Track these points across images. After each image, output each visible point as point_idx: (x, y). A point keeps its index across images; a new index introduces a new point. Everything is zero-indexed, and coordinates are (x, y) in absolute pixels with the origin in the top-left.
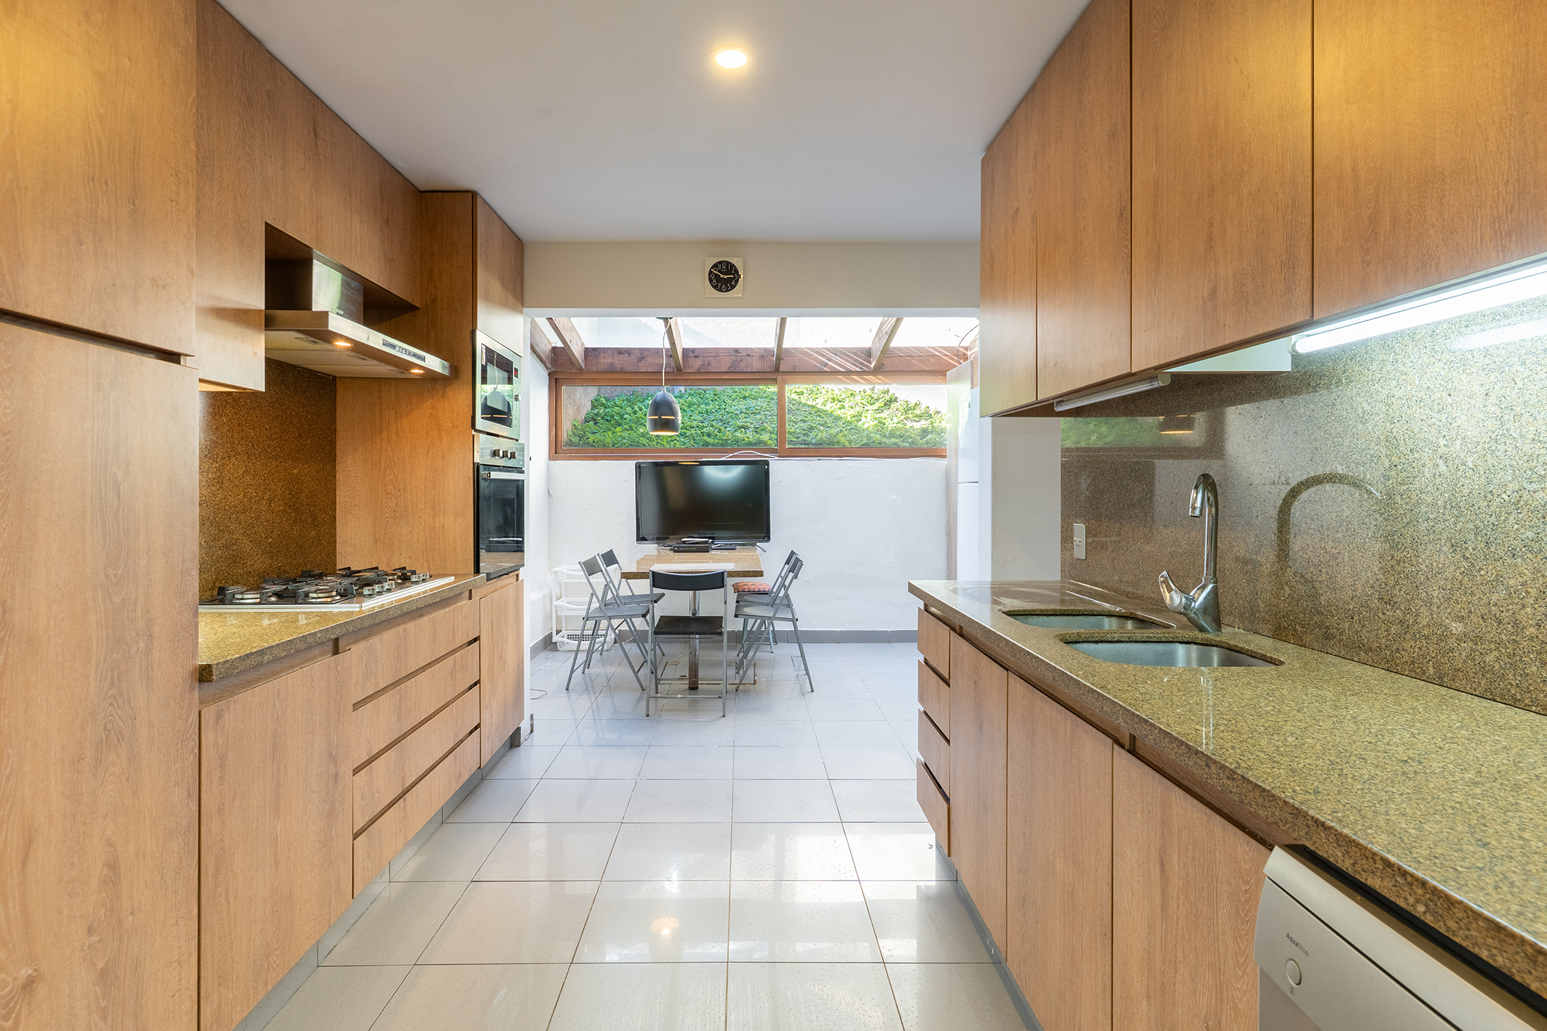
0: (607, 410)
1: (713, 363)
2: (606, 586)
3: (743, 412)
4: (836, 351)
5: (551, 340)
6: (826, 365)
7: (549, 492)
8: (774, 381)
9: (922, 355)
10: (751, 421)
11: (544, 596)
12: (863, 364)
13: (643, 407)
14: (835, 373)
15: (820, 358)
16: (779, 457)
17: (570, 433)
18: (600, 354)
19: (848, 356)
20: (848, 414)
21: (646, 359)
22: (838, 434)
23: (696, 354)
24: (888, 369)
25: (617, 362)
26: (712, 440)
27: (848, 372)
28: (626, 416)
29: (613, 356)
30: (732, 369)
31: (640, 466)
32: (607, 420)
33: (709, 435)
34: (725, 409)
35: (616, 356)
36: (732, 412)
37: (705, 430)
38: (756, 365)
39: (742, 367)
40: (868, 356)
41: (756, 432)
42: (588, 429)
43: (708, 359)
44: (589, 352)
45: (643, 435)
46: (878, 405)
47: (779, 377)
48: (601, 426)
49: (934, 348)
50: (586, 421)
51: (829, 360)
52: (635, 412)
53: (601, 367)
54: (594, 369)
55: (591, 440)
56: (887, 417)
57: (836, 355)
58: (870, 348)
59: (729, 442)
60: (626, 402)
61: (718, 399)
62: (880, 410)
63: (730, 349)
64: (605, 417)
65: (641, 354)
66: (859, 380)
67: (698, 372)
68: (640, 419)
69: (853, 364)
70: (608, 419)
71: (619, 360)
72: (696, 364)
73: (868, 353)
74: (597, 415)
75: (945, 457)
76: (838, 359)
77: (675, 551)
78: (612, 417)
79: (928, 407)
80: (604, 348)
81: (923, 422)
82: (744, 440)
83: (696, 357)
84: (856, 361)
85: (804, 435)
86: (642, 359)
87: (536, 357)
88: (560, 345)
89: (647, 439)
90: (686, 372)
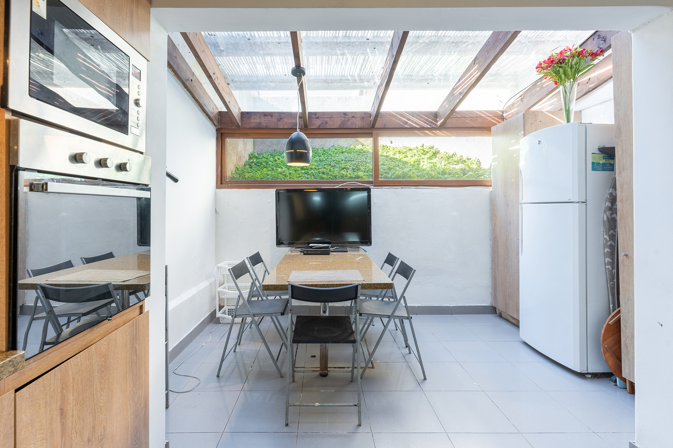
0: (258, 160)
1: (329, 122)
2: (252, 284)
3: (343, 160)
4: (413, 114)
5: (218, 106)
6: (406, 123)
7: (216, 210)
8: (370, 135)
9: (472, 116)
10: (350, 165)
11: (211, 284)
12: (432, 123)
13: (280, 158)
14: (412, 128)
15: (403, 118)
16: (374, 186)
17: (233, 172)
18: (251, 116)
19: (422, 117)
20: (411, 160)
21: (283, 119)
22: (409, 172)
23: (317, 116)
24: (449, 126)
25: (263, 122)
26: (326, 176)
27: (422, 128)
28: (270, 163)
29: (260, 117)
30: (342, 127)
31: (279, 193)
32: (258, 166)
33: (323, 173)
34: (331, 158)
35: (263, 117)
36: (336, 160)
37: (320, 170)
38: (359, 123)
39: (349, 124)
40: (435, 117)
41: (353, 171)
42: (245, 170)
43: (326, 119)
44: (245, 115)
45: (280, 173)
46: (428, 155)
47: (374, 132)
48: (254, 169)
49: (481, 112)
50: (245, 165)
51: (409, 120)
52: (276, 161)
53: (252, 125)
54: (247, 126)
55: (247, 176)
56: (437, 162)
57: (413, 116)
58: (437, 112)
59: (337, 177)
60: (270, 156)
61: (326, 153)
62: (430, 158)
63: (341, 112)
64: (257, 164)
65: (280, 116)
66: (429, 133)
67: (319, 128)
68: (279, 165)
69: (425, 123)
70: (258, 164)
71: (264, 120)
72: (317, 123)
73: (436, 115)
74: (252, 163)
75: (491, 186)
76: (414, 119)
77: (305, 254)
78: (261, 163)
79: (462, 156)
80: (254, 112)
81: (460, 165)
82: (347, 176)
83: (317, 118)
84: (427, 120)
85: (386, 173)
86: (280, 119)
87: (205, 115)
88: (224, 109)
89: (283, 175)
90: (310, 129)
